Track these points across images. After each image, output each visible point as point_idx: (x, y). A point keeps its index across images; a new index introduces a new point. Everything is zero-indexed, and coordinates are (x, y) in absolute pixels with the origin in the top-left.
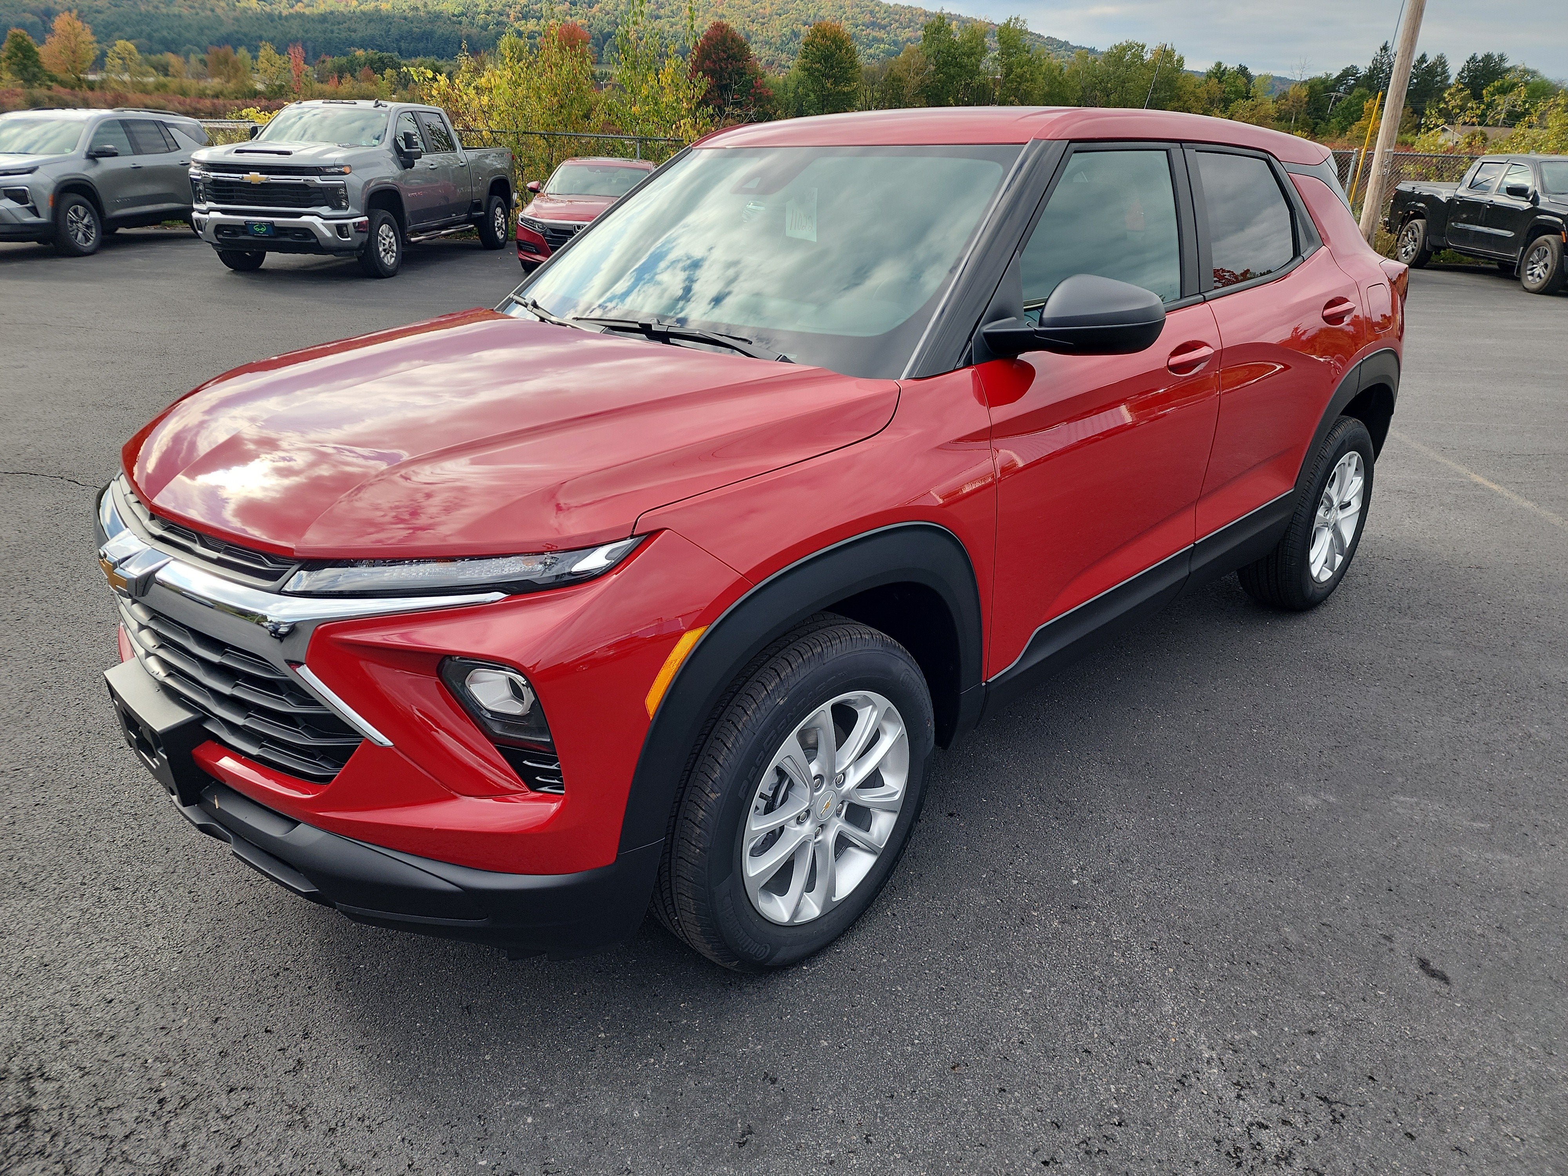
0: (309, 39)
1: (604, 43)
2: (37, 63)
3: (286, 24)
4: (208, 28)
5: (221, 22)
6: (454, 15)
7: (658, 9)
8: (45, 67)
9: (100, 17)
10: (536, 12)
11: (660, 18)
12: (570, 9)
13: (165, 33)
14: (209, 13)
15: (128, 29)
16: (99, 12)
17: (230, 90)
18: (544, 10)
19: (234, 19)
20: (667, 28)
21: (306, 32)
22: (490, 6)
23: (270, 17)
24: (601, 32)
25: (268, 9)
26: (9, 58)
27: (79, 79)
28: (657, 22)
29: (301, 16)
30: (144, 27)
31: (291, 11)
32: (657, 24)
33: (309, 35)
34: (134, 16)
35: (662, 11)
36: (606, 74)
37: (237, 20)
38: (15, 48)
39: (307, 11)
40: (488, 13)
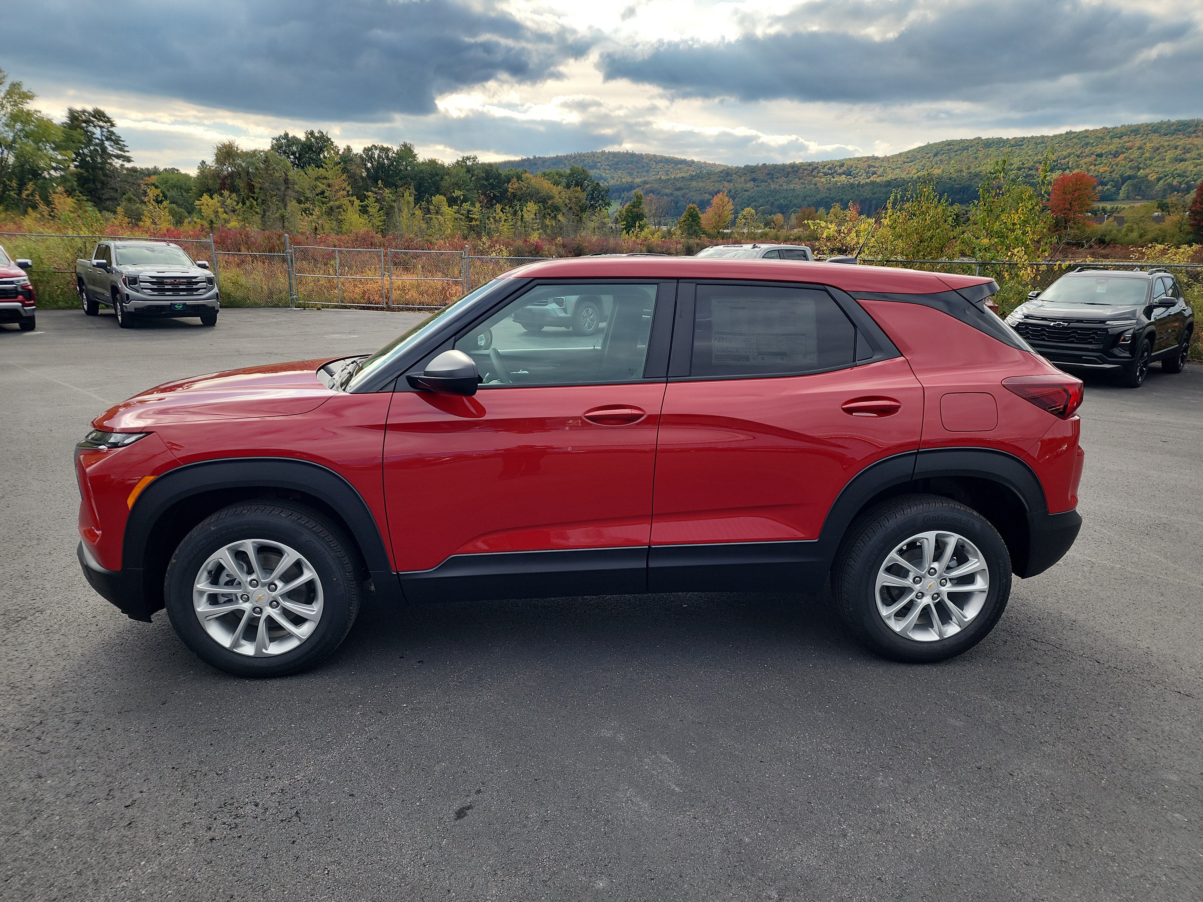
0: (874, 198)
1: (1123, 184)
2: (698, 224)
3: (861, 190)
4: (809, 196)
5: (818, 190)
6: (991, 173)
7: (1184, 153)
8: (703, 226)
9: (747, 193)
10: (1062, 165)
11: (1185, 160)
12: (1096, 160)
13: (782, 201)
14: (812, 186)
15: (761, 200)
16: (746, 191)
17: (805, 235)
18: (1070, 163)
19: (827, 189)
20: (1191, 168)
21: (874, 194)
22: (1023, 164)
23: (852, 186)
24: (1121, 176)
25: (851, 181)
26: (684, 221)
27: (719, 233)
28: (1181, 164)
29: (873, 183)
30: (770, 198)
31: (868, 180)
32: (1181, 166)
33: (875, 196)
34: (766, 192)
35: (1188, 155)
36: (1117, 208)
37: (829, 189)
38: (689, 215)
39: (878, 180)
40: (1019, 169)
